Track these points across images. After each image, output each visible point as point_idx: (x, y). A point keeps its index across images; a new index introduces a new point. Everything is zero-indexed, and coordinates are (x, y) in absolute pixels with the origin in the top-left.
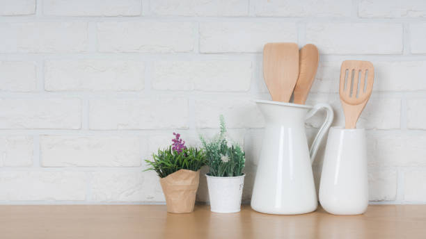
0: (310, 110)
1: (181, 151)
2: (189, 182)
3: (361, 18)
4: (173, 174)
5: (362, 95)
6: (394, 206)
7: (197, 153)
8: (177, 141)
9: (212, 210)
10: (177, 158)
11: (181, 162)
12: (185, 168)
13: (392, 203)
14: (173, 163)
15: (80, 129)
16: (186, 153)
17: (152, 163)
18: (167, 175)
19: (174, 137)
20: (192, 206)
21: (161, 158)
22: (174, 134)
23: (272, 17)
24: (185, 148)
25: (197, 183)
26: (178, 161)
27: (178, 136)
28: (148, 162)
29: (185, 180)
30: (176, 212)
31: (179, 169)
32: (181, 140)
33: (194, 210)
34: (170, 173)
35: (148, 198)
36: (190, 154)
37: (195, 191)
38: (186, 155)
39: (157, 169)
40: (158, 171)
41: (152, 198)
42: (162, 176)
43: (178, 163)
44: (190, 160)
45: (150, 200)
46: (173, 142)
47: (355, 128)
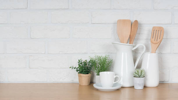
5: (159, 40)
6: (168, 84)
13: (167, 83)
15: (45, 53)
35: (71, 81)
41: (73, 80)
47: (155, 53)
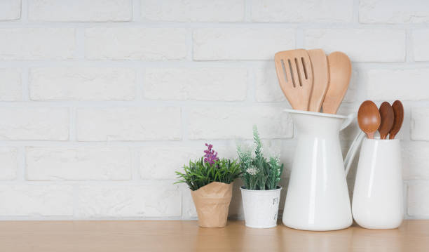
0: (344, 120)
1: (213, 163)
2: (221, 195)
3: (362, 24)
4: (206, 186)
7: (230, 165)
8: (210, 152)
9: (247, 225)
10: (210, 171)
11: (213, 174)
12: (218, 180)
14: (205, 175)
16: (219, 165)
17: (183, 175)
18: (199, 188)
19: (207, 148)
20: (224, 221)
21: (192, 169)
22: (206, 145)
23: (268, 22)
24: (218, 160)
25: (229, 196)
26: (211, 173)
27: (210, 147)
28: (179, 174)
29: (217, 193)
30: (208, 226)
31: (211, 182)
32: (213, 151)
33: (227, 225)
34: (202, 186)
36: (223, 166)
37: (228, 205)
38: (219, 167)
39: (188, 182)
40: (190, 184)
42: (193, 188)
43: (210, 176)
44: (222, 172)
45: (141, 215)
46: (205, 154)
